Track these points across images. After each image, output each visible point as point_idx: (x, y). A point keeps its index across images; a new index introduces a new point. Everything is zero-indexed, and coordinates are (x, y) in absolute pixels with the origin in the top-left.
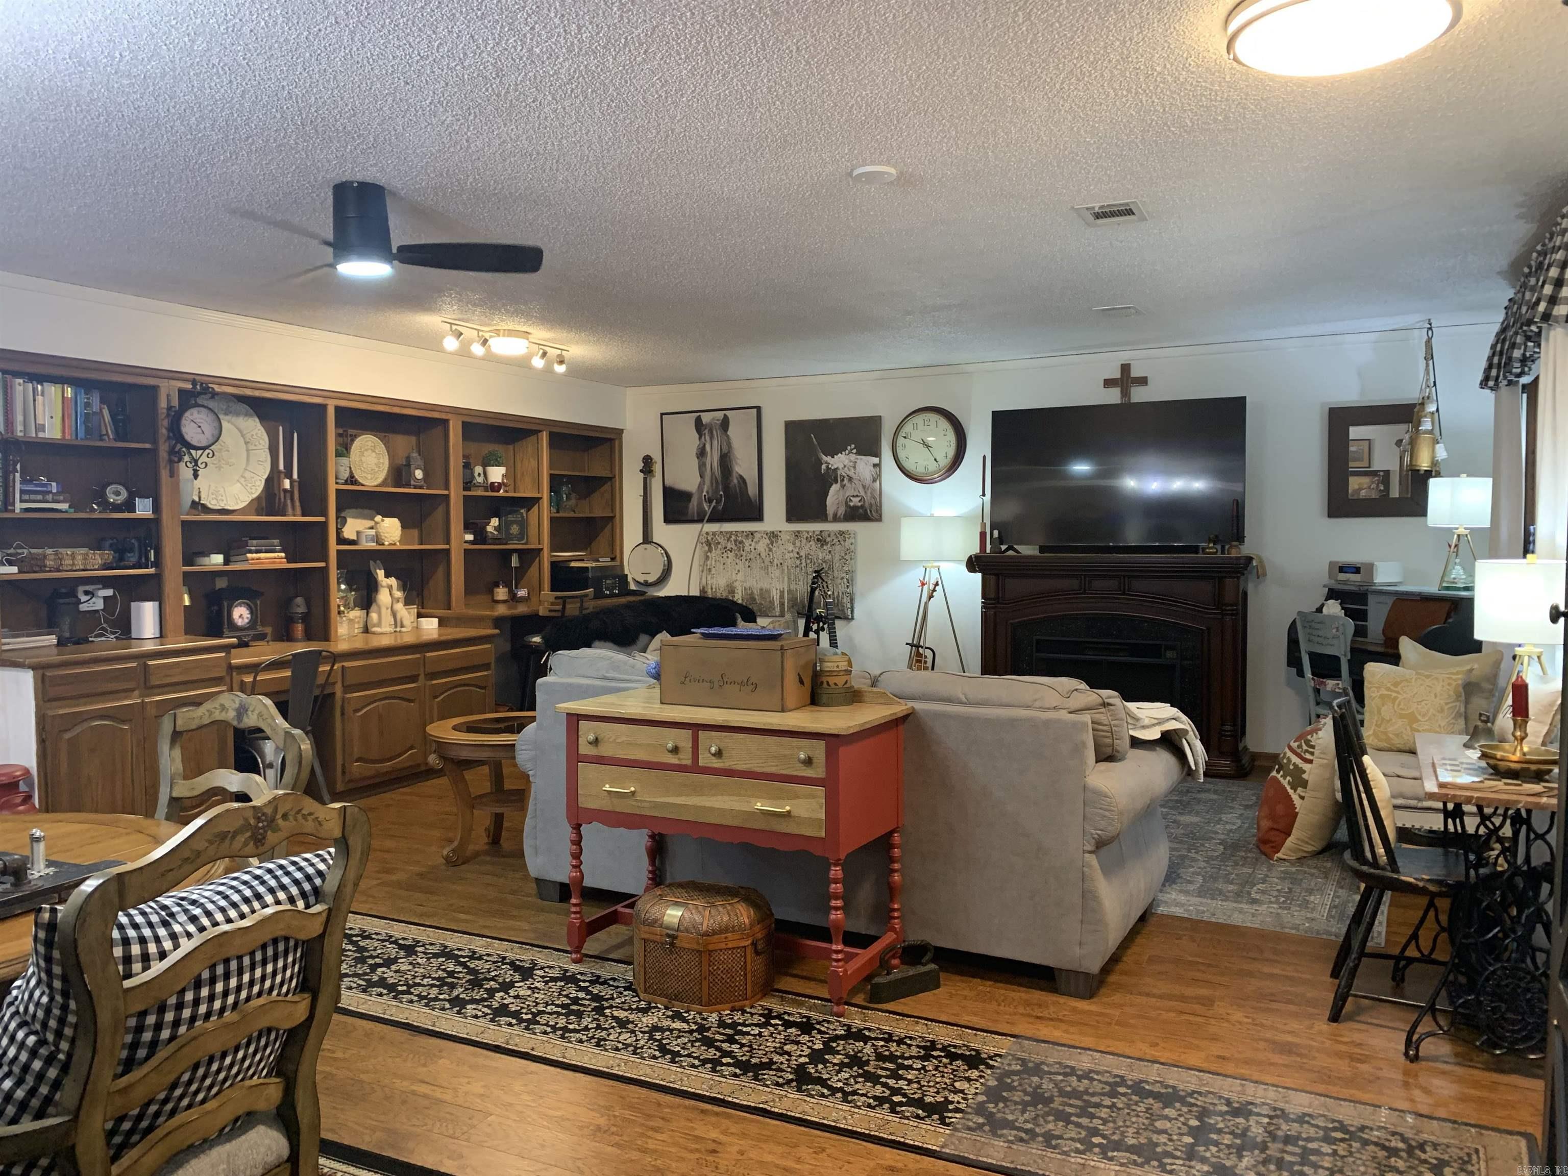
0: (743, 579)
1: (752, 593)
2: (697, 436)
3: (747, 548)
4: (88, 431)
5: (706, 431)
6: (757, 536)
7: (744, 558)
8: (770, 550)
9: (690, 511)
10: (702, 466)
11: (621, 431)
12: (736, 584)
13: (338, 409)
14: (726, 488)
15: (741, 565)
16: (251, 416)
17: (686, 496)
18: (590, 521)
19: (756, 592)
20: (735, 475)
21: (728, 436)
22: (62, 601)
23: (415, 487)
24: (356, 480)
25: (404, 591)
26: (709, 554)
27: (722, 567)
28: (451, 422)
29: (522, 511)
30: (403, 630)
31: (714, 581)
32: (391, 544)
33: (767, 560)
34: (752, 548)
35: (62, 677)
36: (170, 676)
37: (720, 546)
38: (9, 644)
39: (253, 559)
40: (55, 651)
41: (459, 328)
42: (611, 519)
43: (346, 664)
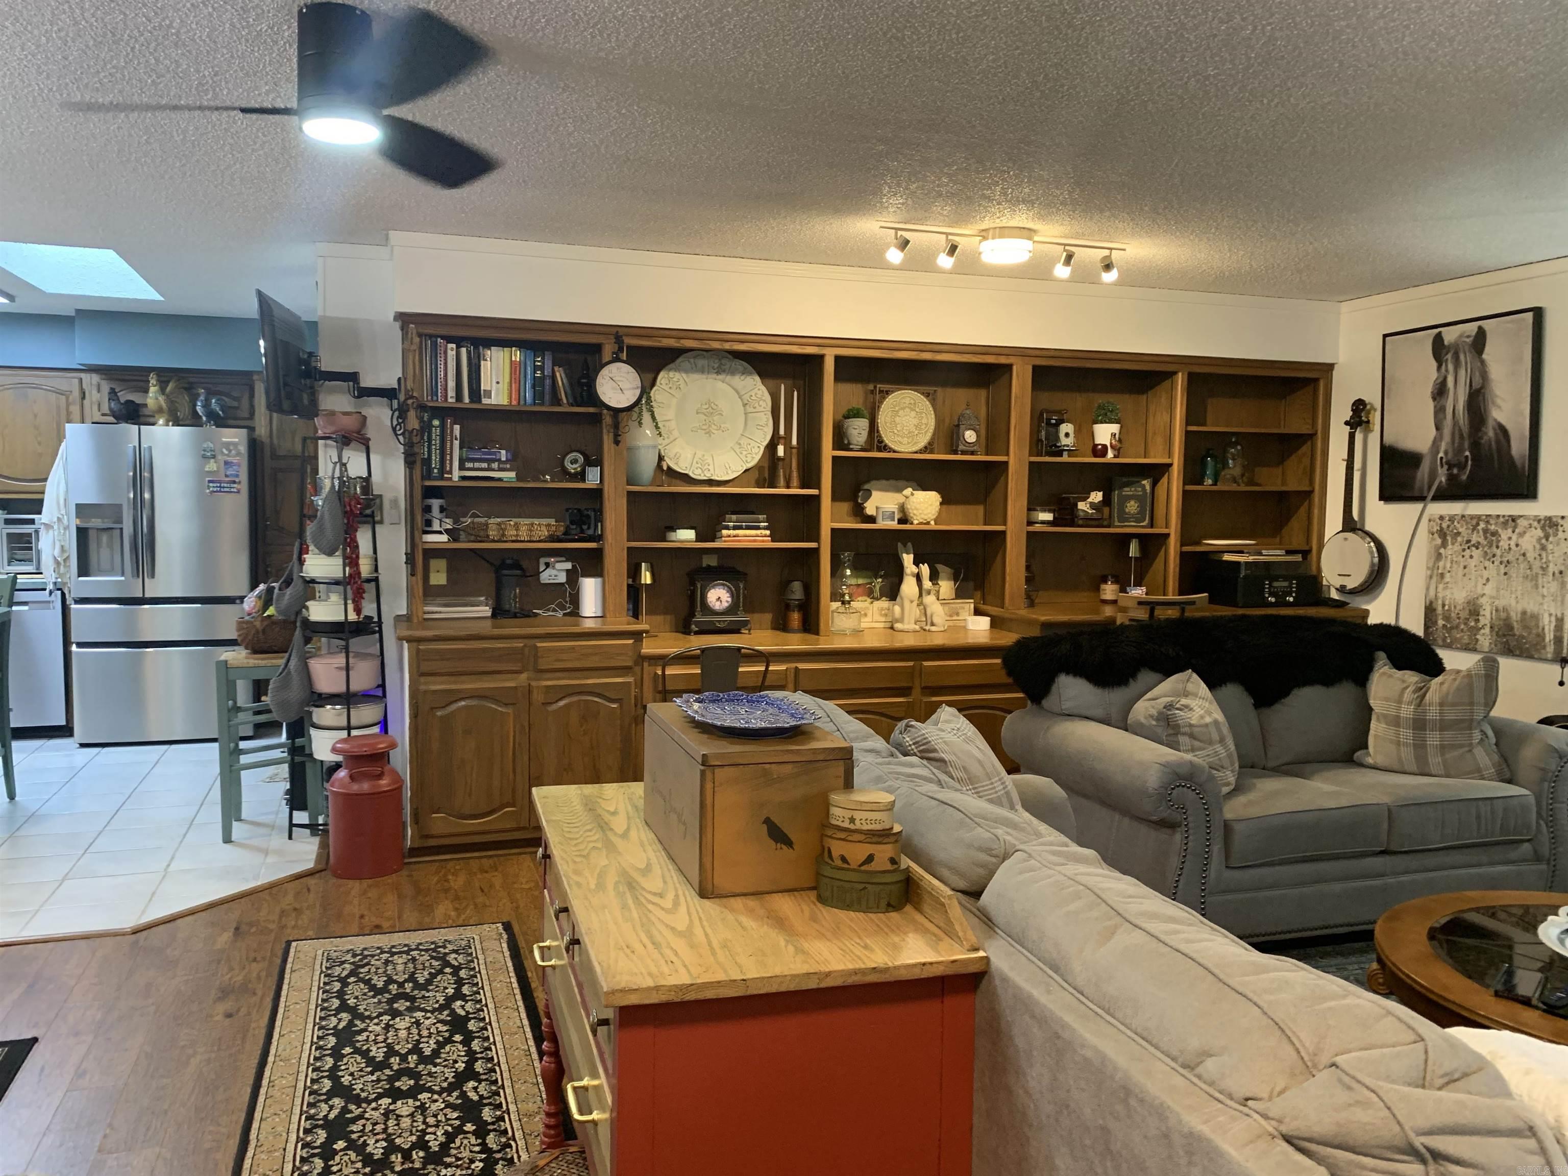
0: (1494, 593)
1: (1508, 618)
2: (1434, 364)
3: (1504, 544)
4: (538, 395)
5: (1449, 356)
6: (1522, 523)
7: (1497, 560)
8: (1543, 548)
9: (1418, 484)
10: (1439, 411)
11: (1329, 368)
12: (1483, 601)
13: (838, 359)
14: (1475, 445)
15: (1492, 570)
16: (751, 374)
17: (1412, 460)
18: (1282, 496)
19: (1515, 616)
20: (1491, 424)
21: (1483, 362)
22: (506, 572)
23: (964, 453)
24: (886, 446)
25: (955, 581)
26: (1442, 551)
27: (1461, 571)
28: (1015, 368)
29: (1144, 482)
30: (933, 628)
31: (1448, 592)
32: (921, 523)
33: (1536, 565)
34: (1513, 543)
35: (438, 651)
36: (562, 660)
37: (1459, 539)
38: (440, 612)
39: (729, 536)
40: (489, 623)
41: (905, 234)
42: (1309, 494)
43: (802, 666)
